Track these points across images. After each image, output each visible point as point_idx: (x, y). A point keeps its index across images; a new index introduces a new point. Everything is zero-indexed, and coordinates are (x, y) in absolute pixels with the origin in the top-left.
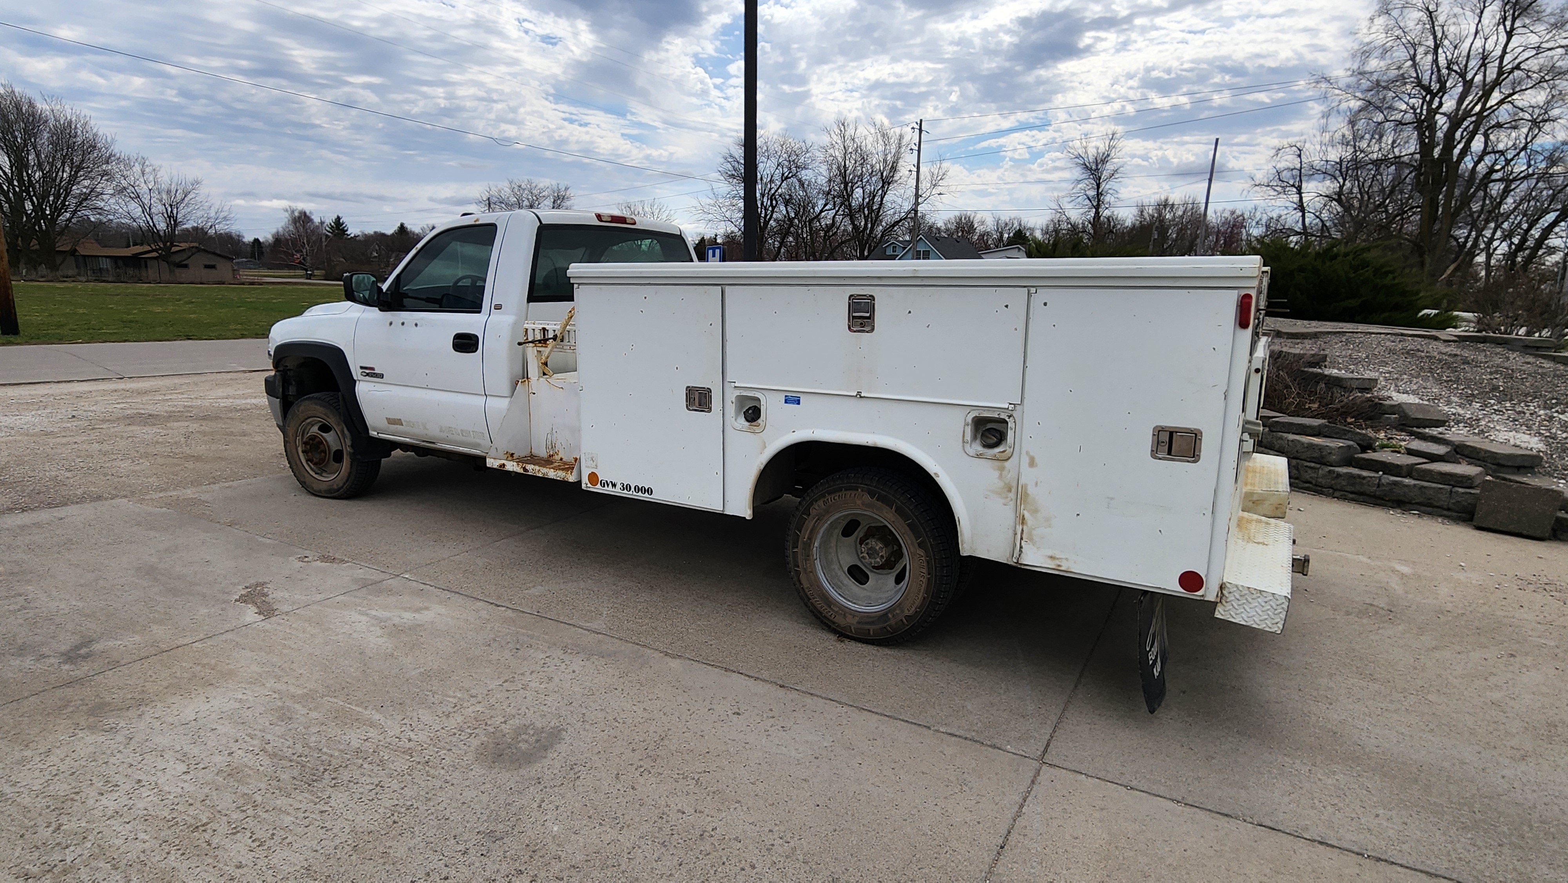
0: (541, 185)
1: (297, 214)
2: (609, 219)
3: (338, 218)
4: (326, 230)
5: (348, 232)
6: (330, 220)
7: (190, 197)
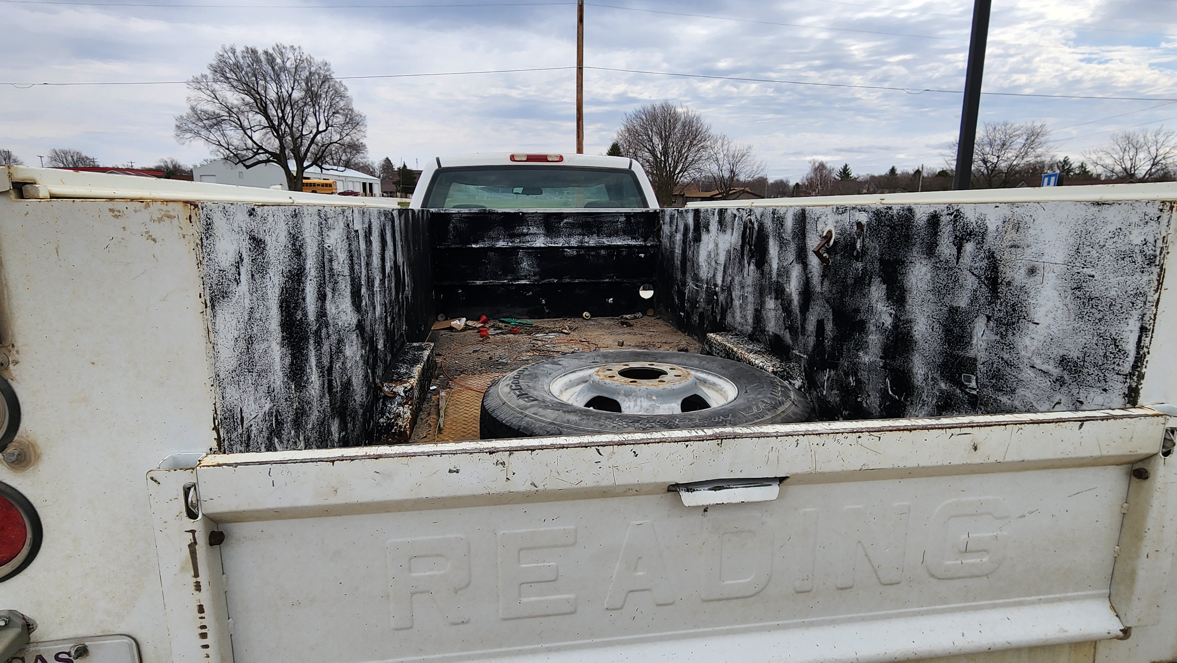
0: (1016, 126)
1: (817, 165)
2: (525, 159)
3: (846, 166)
4: (835, 175)
5: (851, 176)
6: (839, 167)
7: (744, 158)
